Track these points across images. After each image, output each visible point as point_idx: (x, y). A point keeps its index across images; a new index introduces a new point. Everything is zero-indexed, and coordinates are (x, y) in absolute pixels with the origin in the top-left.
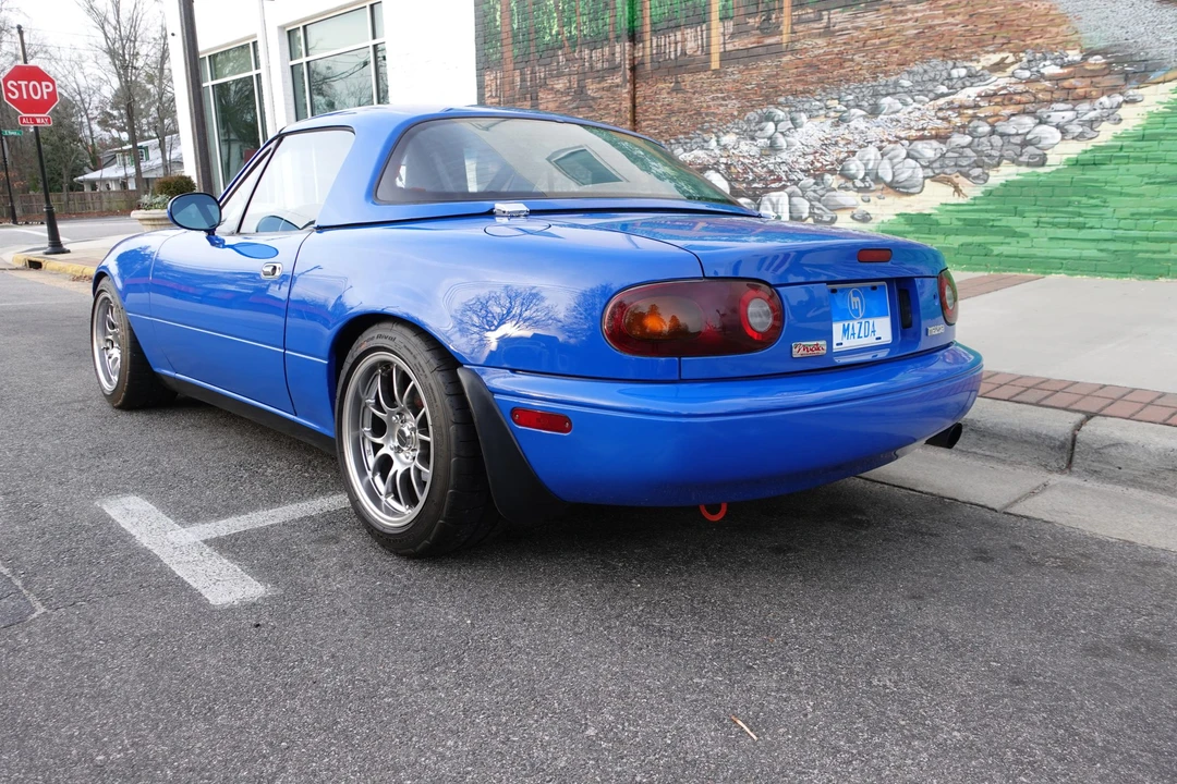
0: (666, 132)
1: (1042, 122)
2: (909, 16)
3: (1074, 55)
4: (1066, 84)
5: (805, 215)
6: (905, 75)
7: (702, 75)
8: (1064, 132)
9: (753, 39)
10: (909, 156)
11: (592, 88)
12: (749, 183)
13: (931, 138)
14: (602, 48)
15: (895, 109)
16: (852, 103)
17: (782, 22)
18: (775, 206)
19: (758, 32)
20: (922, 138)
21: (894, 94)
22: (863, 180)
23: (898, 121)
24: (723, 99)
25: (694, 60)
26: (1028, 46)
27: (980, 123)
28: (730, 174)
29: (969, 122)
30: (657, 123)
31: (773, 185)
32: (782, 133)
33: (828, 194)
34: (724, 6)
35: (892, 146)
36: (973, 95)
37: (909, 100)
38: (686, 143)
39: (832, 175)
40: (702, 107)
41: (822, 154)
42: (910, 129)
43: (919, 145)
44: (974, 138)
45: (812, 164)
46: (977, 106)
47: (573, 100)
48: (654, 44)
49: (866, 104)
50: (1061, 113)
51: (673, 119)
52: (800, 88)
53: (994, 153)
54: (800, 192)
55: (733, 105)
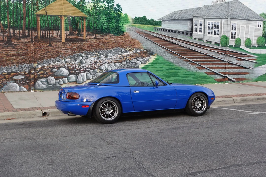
0: (46, 57)
1: (138, 60)
2: (113, 38)
3: (142, 50)
4: (141, 54)
5: (91, 78)
6: (113, 50)
7: (59, 43)
8: (141, 62)
9: (75, 37)
10: (114, 66)
11: (14, 41)
12: (75, 71)
13: (119, 62)
14: (20, 30)
15: (111, 56)
16: (101, 54)
17: (83, 34)
18: (82, 76)
19: (77, 35)
20: (117, 62)
21: (111, 53)
22: (105, 70)
23: (112, 58)
24: (66, 50)
25: (56, 39)
26: (135, 47)
27: (128, 60)
28: (69, 69)
29: (126, 60)
30: (43, 54)
31: (82, 72)
32: (84, 59)
33: (97, 73)
34: (66, 27)
35: (111, 63)
36: (126, 55)
37: (114, 54)
38: (53, 60)
39: (97, 69)
40: (59, 51)
41: (94, 65)
42: (114, 60)
43: (116, 64)
44: (127, 63)
45: (92, 66)
46: (127, 57)
47: (5, 44)
48: (42, 33)
49: (105, 55)
50: (141, 59)
51: (49, 54)
52: (88, 49)
53: (130, 65)
54: (89, 73)
55: (69, 52)
